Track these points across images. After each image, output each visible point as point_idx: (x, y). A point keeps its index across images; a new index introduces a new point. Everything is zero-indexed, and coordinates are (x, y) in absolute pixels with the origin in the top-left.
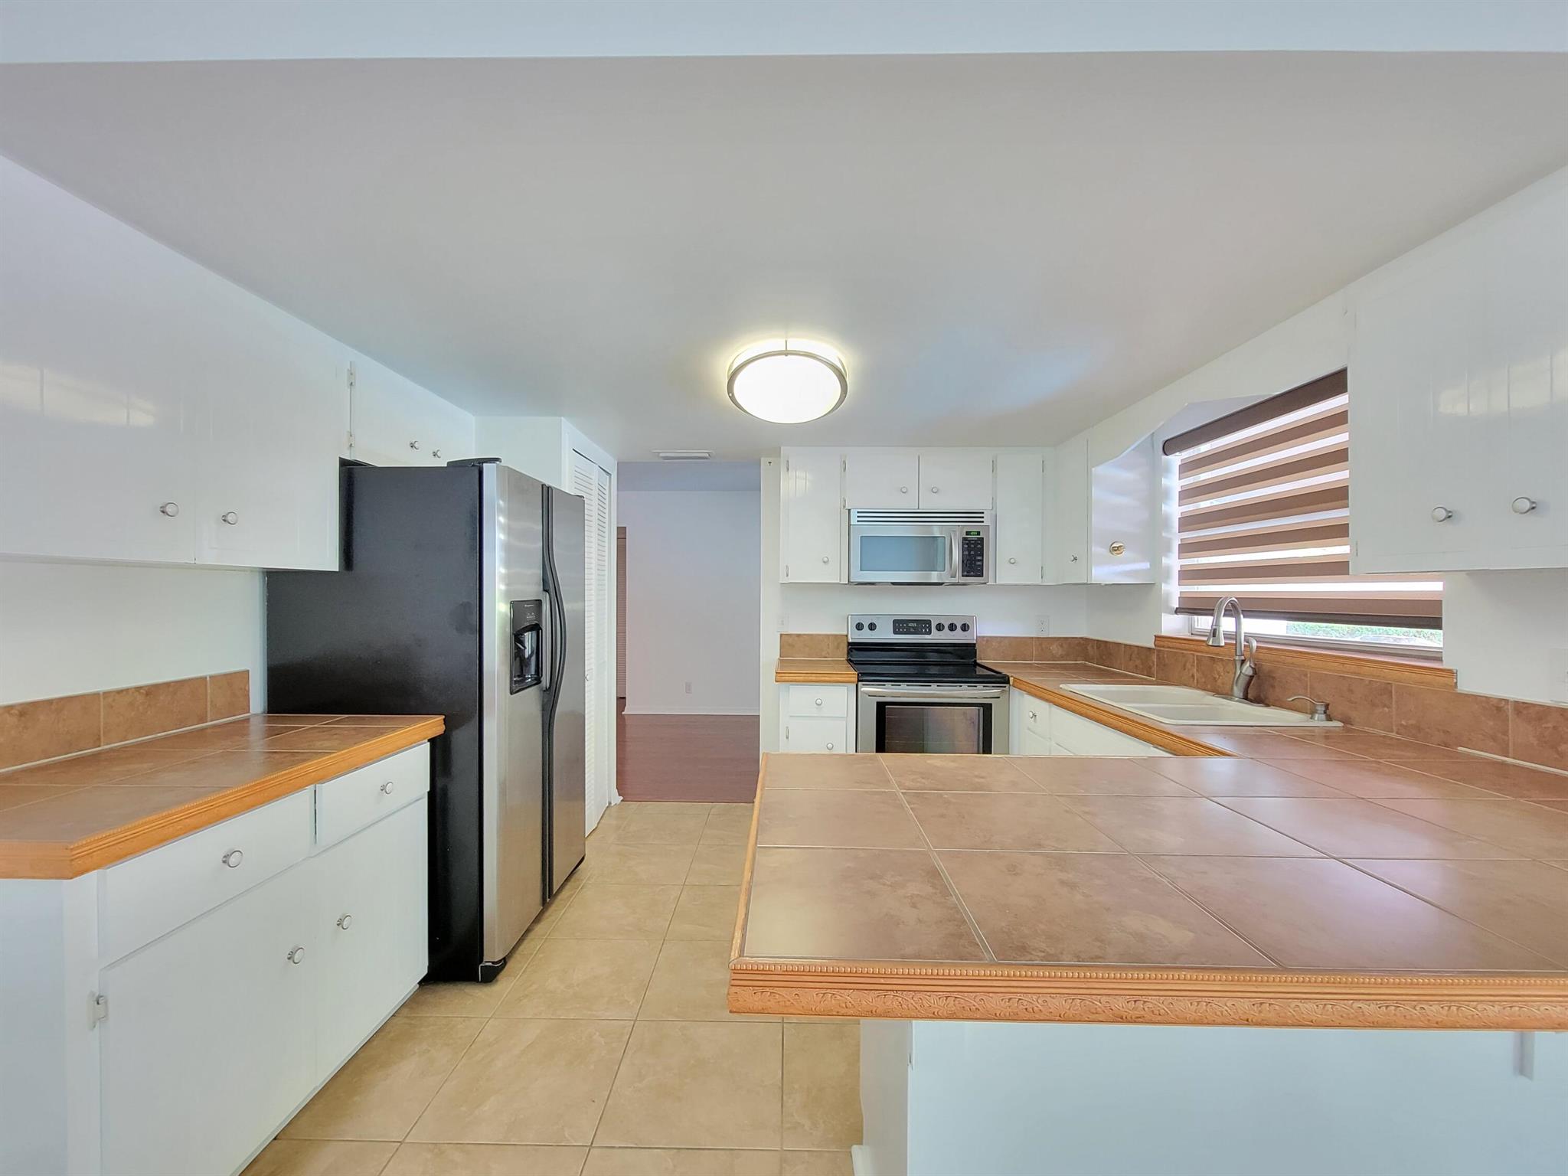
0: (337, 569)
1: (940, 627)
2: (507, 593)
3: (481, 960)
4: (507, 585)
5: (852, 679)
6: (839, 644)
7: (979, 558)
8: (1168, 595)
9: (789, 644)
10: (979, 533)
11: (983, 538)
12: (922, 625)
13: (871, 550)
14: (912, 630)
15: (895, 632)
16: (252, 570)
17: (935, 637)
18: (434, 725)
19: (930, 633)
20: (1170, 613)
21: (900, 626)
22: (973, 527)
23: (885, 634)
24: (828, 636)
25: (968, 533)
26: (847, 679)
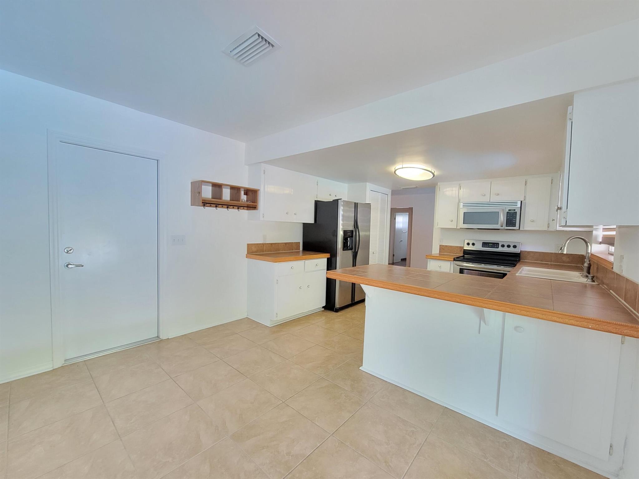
0: (313, 222)
1: (503, 246)
2: (343, 228)
3: (335, 307)
4: (343, 226)
6: (461, 250)
7: (514, 220)
8: (596, 237)
9: (442, 248)
10: (515, 210)
11: (516, 212)
12: (495, 245)
13: (468, 217)
14: (490, 246)
15: (482, 247)
16: (301, 223)
17: (500, 249)
18: (328, 255)
19: (498, 248)
20: (598, 244)
21: (485, 244)
22: (512, 208)
23: (479, 247)
24: (457, 247)
25: (509, 210)
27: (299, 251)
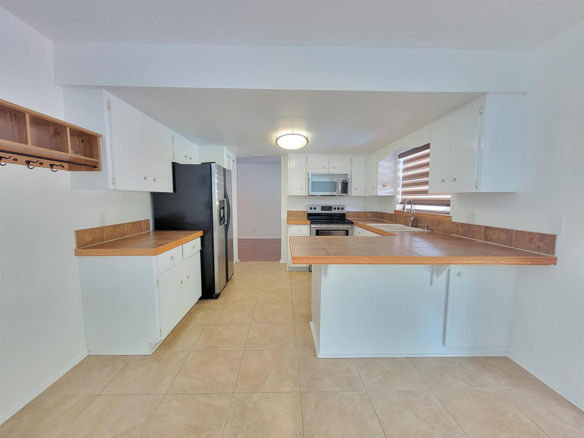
0: (173, 192)
1: (335, 209)
2: (218, 198)
3: (215, 293)
4: (218, 196)
5: (309, 223)
6: (305, 214)
7: (346, 188)
8: (398, 199)
9: (290, 214)
10: (346, 181)
11: (347, 182)
12: (330, 208)
13: (315, 186)
14: (327, 209)
15: (322, 210)
17: (333, 211)
18: (201, 233)
19: (332, 210)
20: (399, 204)
21: (323, 208)
22: (345, 179)
23: (319, 211)
24: (302, 211)
25: (343, 181)
26: (308, 223)
27: (150, 232)
